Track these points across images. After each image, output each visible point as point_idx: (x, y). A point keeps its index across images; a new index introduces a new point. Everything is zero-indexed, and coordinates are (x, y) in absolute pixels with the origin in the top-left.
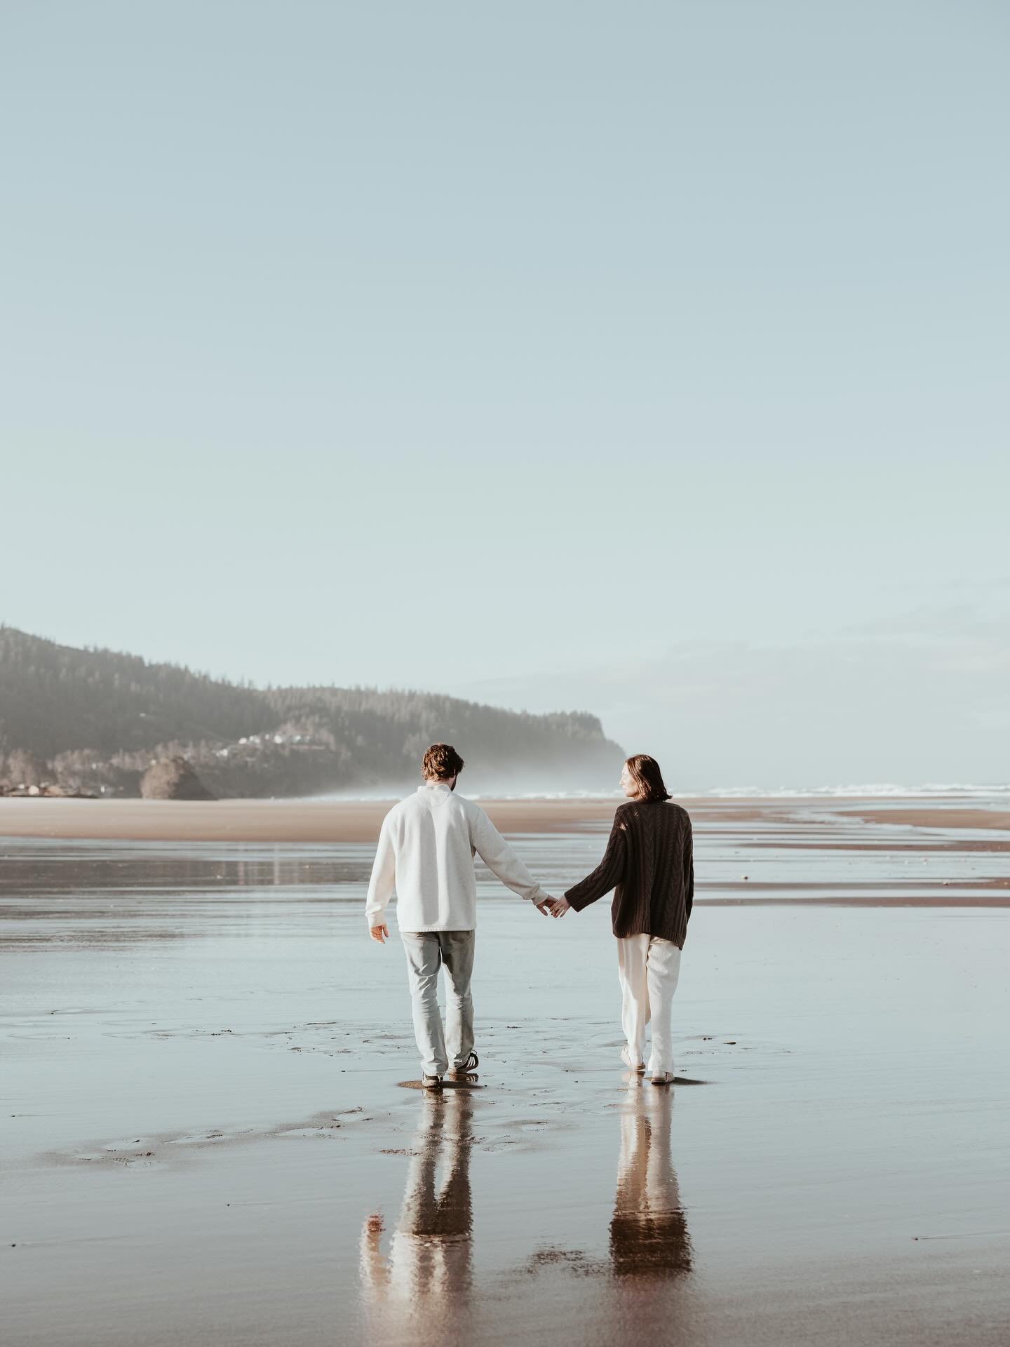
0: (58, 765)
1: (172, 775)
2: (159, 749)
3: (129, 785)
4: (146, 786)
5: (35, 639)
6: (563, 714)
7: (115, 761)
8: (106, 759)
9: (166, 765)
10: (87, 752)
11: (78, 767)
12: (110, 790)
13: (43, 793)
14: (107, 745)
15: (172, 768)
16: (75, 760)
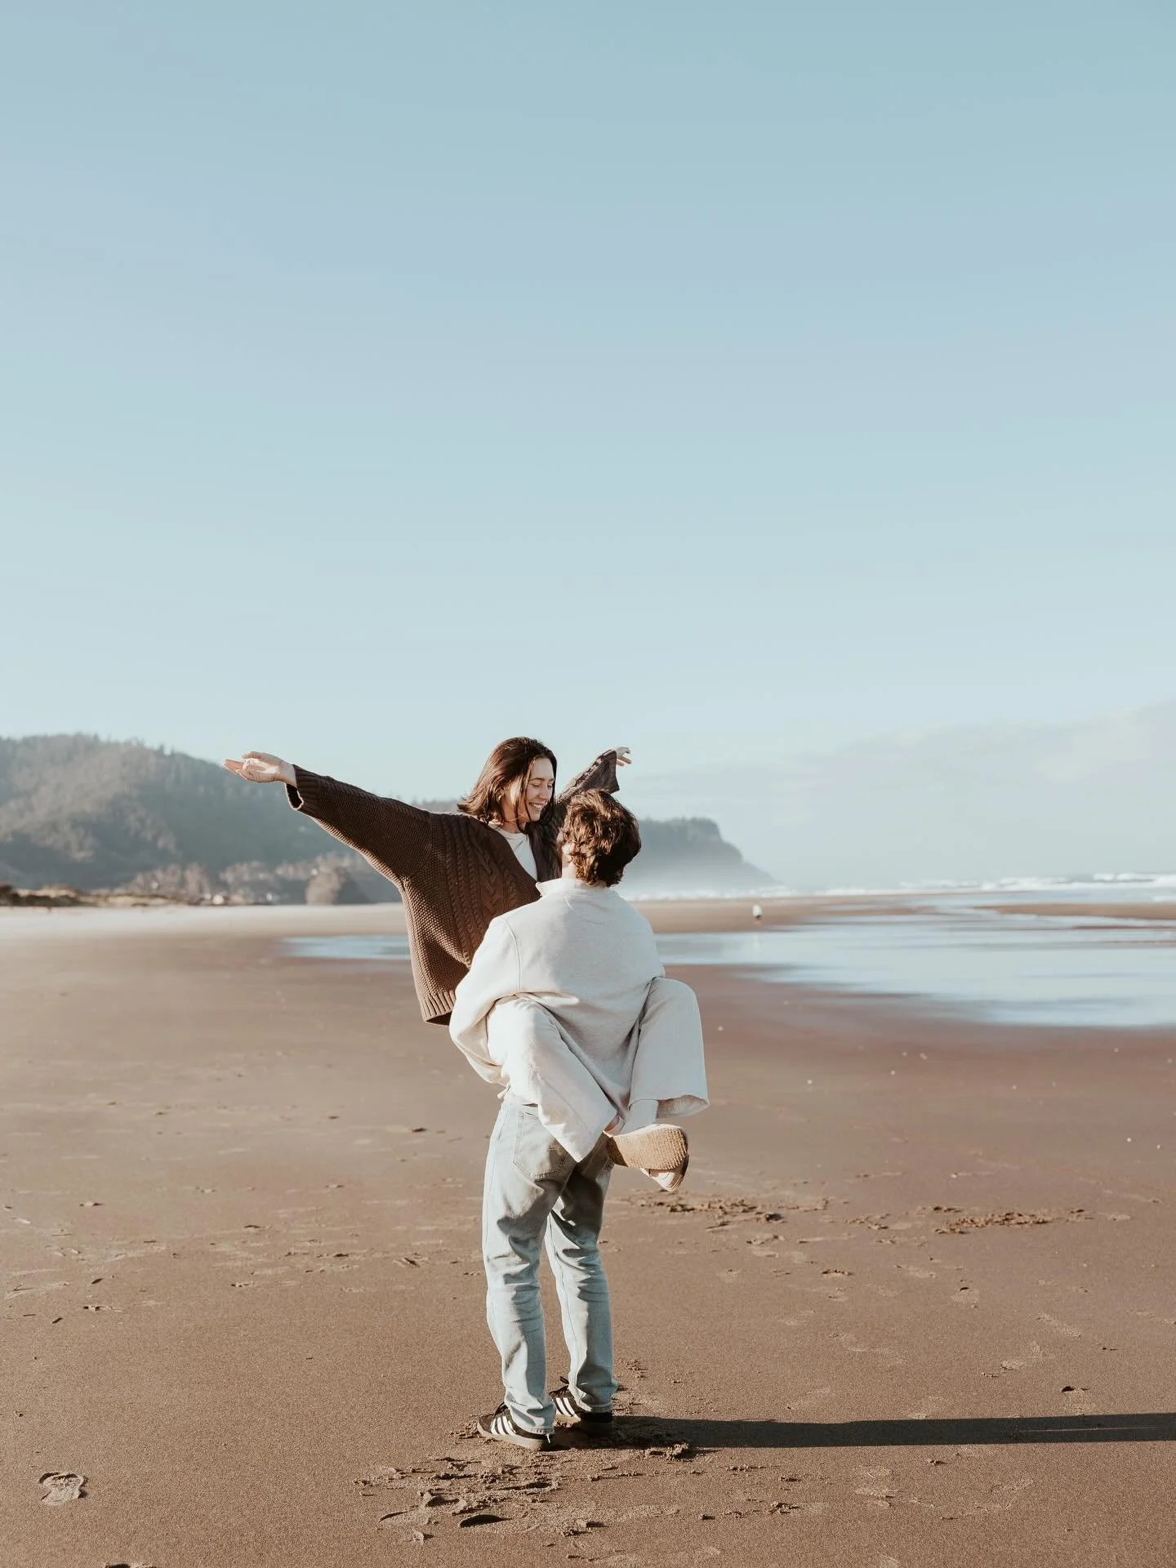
0: (229, 877)
1: (335, 883)
2: (319, 859)
3: (294, 893)
4: (312, 893)
5: (203, 763)
6: (683, 820)
7: (280, 871)
8: (271, 870)
9: (329, 875)
10: (255, 864)
11: (246, 877)
12: (277, 898)
13: (227, 902)
14: (272, 858)
15: (335, 878)
16: (244, 871)
